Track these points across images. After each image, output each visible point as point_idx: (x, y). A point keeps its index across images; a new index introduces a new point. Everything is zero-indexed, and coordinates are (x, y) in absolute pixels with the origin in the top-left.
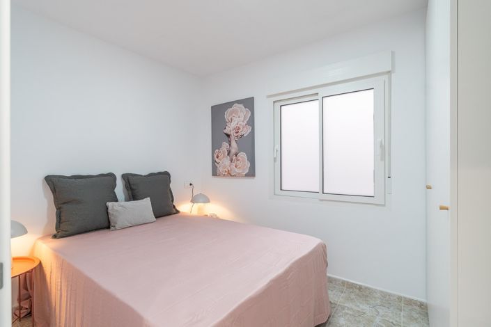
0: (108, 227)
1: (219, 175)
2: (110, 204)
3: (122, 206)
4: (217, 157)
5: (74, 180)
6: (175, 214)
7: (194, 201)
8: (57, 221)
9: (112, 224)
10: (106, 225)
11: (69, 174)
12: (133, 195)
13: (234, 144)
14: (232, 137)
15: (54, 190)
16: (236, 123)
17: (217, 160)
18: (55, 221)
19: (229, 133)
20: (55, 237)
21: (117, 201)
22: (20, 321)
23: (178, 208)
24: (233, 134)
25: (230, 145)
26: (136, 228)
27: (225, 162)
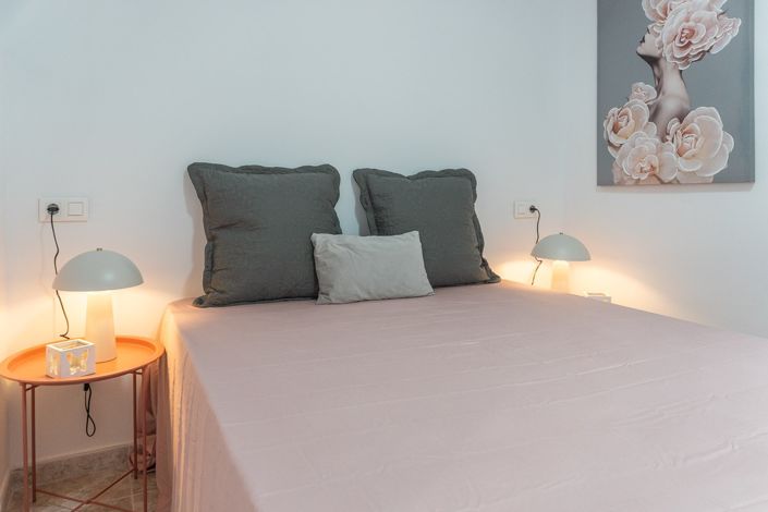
0: (314, 297)
1: (621, 184)
2: (319, 238)
3: (347, 246)
4: (615, 129)
5: (244, 175)
6: (485, 282)
7: (541, 251)
8: (206, 267)
9: (323, 288)
10: (310, 288)
11: (235, 162)
12: (378, 221)
13: (673, 83)
14: (667, 65)
15: (203, 197)
16: (682, 15)
17: (613, 138)
18: (203, 268)
19: (655, 53)
20: (200, 302)
21: (338, 231)
22: (136, 478)
23: (496, 271)
24: (670, 54)
25: (659, 89)
26: (378, 304)
27: (639, 144)
